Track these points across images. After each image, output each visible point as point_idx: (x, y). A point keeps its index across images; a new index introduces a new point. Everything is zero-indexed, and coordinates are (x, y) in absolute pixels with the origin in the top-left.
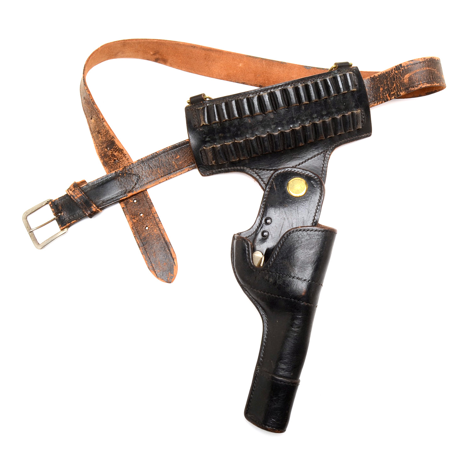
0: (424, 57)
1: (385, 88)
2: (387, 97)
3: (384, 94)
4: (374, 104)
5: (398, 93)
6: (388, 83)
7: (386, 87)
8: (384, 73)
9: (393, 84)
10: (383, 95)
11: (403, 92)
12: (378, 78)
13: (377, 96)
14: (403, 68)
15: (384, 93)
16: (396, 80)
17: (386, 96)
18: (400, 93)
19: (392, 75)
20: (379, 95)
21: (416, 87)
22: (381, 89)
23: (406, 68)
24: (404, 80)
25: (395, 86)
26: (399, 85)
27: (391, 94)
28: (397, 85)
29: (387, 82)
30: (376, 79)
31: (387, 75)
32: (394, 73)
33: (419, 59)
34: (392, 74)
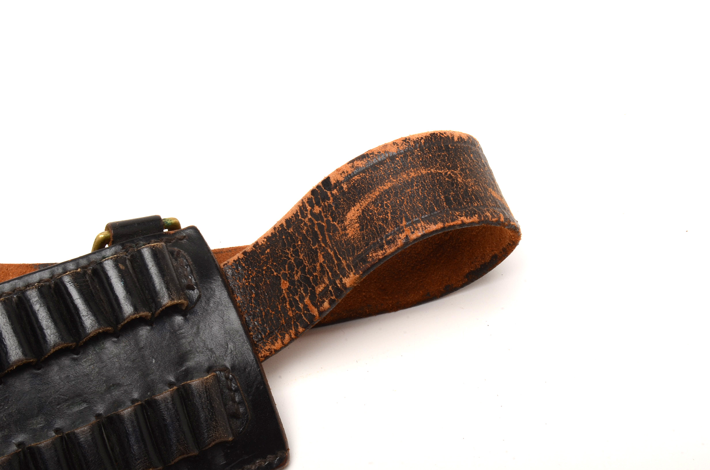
0: (406, 135)
1: (296, 278)
2: (308, 310)
3: (295, 300)
4: (273, 344)
5: (338, 282)
6: (301, 257)
7: (297, 273)
8: (282, 225)
9: (317, 256)
10: (294, 304)
11: (352, 275)
12: (268, 250)
13: (277, 312)
14: (335, 192)
15: (297, 298)
16: (320, 238)
17: (305, 306)
18: (341, 280)
19: (305, 224)
20: (284, 308)
21: (389, 243)
22: (285, 285)
23: (345, 186)
24: (345, 229)
25: (321, 259)
26: (335, 253)
27: (317, 292)
28: (327, 256)
29: (296, 253)
30: (263, 253)
31: (291, 230)
32: (310, 216)
33: (385, 146)
34: (307, 219)
